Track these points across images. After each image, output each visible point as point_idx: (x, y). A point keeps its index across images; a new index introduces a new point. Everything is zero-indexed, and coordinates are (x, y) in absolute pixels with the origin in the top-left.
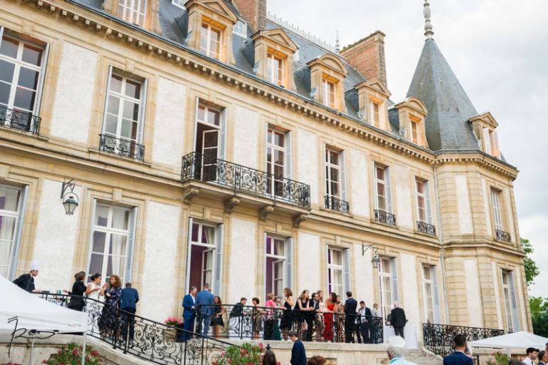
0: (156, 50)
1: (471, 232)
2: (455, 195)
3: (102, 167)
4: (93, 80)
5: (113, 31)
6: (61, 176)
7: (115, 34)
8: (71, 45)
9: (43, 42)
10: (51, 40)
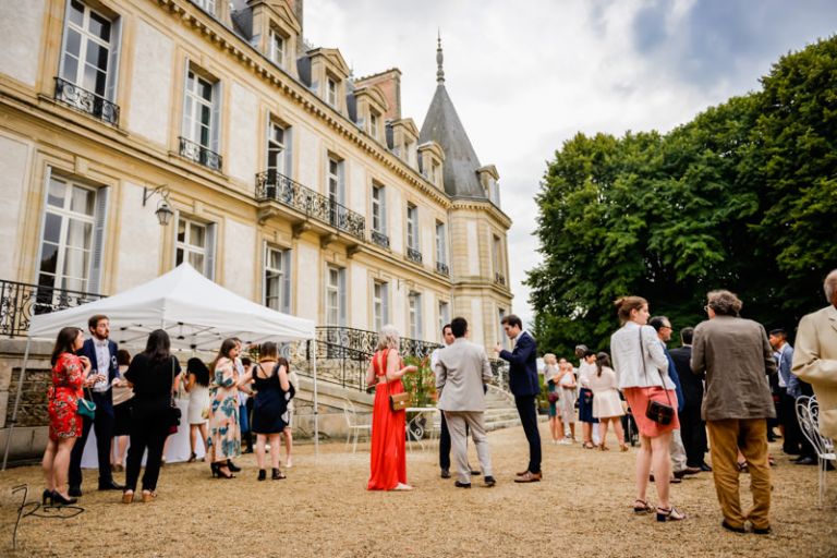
0: (231, 50)
1: (478, 274)
2: (466, 239)
3: (184, 174)
4: (169, 71)
5: (191, 17)
6: (142, 180)
7: (193, 21)
8: (146, 25)
9: (115, 13)
10: (126, 13)
